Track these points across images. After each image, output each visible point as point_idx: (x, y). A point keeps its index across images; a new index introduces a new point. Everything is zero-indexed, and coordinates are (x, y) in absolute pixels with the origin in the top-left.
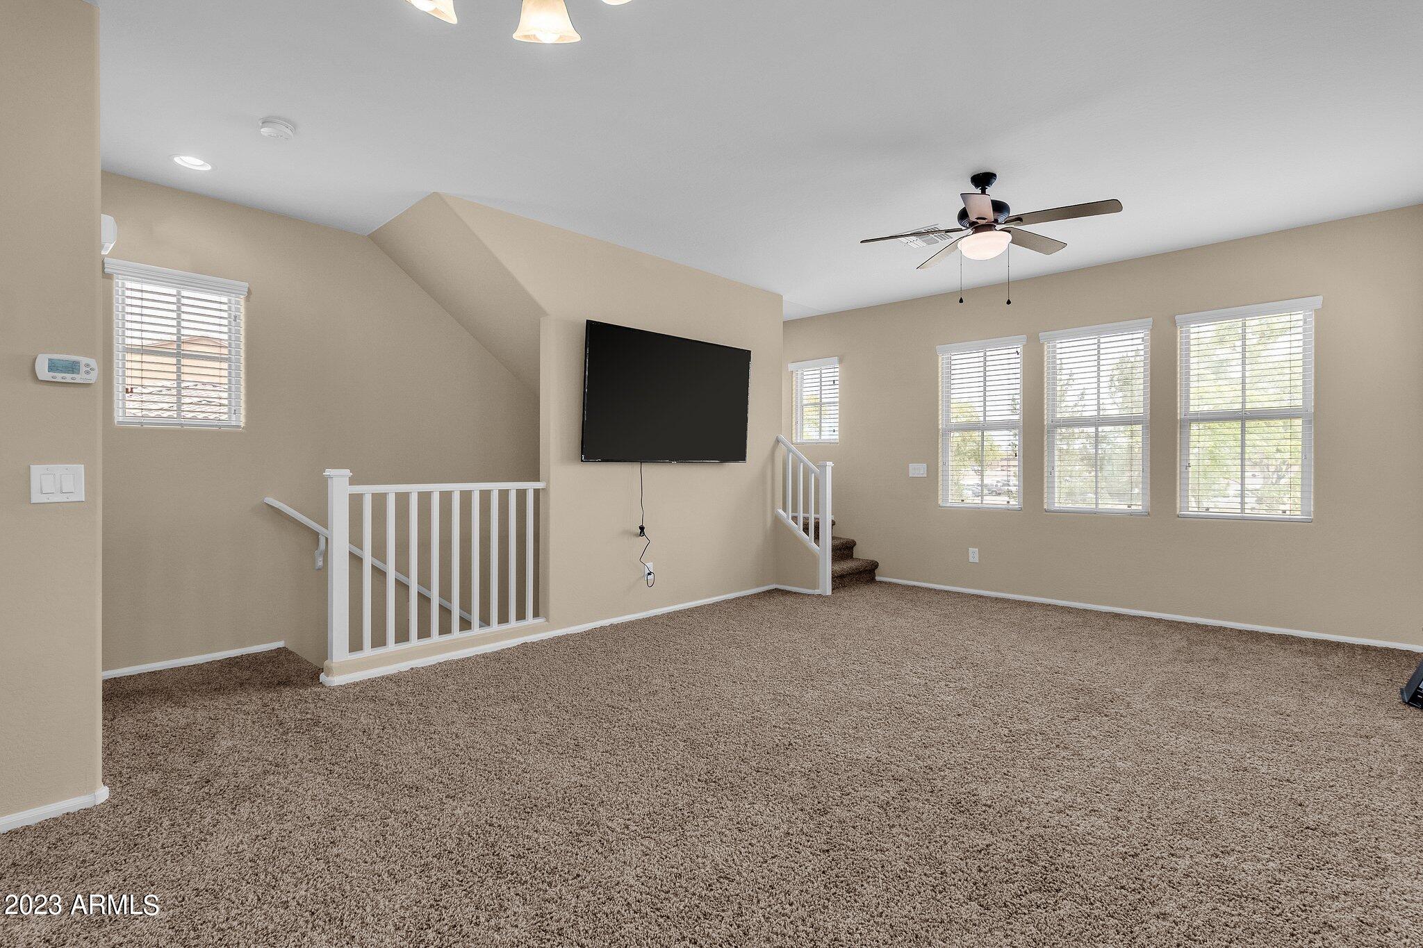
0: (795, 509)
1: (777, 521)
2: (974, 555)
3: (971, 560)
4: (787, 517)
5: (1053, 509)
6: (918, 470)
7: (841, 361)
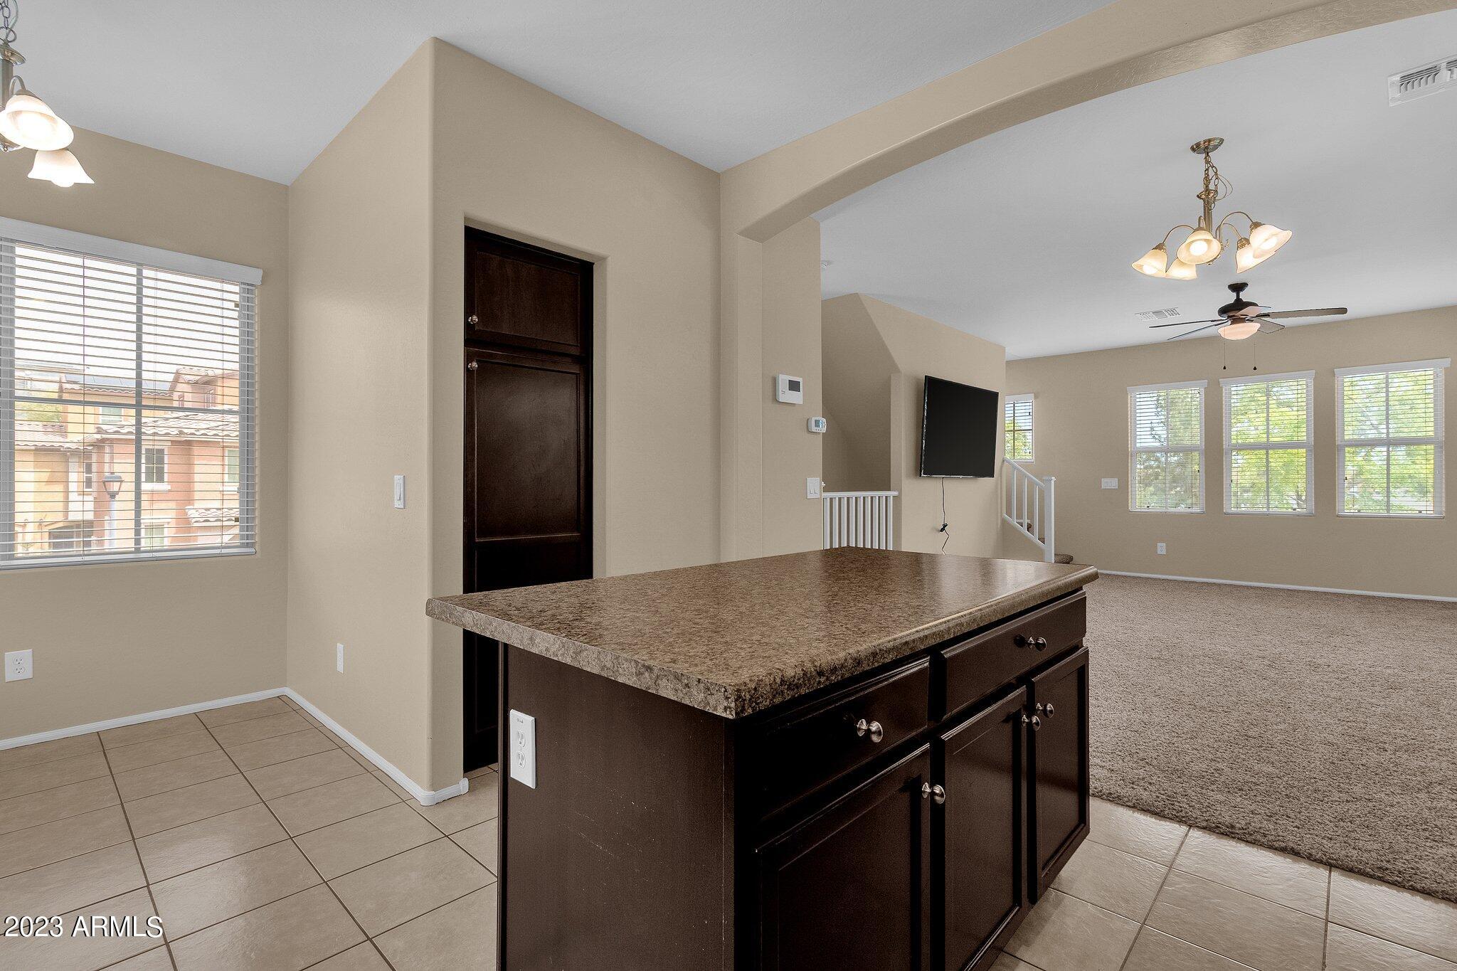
0: (1020, 516)
1: (1004, 521)
2: (1162, 548)
3: (1159, 552)
4: (1014, 522)
5: (1230, 512)
6: (1110, 483)
7: (1036, 397)
